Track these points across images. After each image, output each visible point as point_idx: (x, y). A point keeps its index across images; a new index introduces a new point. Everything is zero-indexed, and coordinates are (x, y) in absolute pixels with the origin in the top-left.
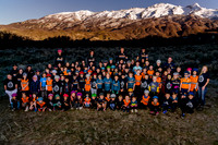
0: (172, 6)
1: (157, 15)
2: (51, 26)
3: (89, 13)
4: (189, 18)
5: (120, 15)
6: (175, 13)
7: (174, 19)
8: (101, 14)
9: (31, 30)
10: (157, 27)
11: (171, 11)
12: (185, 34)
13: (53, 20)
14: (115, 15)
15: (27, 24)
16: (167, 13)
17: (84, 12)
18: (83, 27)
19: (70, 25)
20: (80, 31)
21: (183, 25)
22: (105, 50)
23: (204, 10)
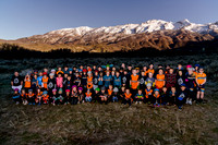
0: (163, 22)
1: (150, 30)
2: (54, 40)
3: (88, 29)
4: (179, 33)
5: (116, 30)
6: (167, 28)
7: (165, 33)
8: (99, 30)
9: (36, 44)
10: (150, 40)
11: (163, 27)
12: (176, 46)
13: (56, 35)
14: (111, 31)
15: (33, 39)
16: (159, 28)
17: (84, 28)
18: (83, 41)
19: (71, 39)
20: (79, 45)
21: (174, 39)
22: (103, 60)
23: (193, 25)
